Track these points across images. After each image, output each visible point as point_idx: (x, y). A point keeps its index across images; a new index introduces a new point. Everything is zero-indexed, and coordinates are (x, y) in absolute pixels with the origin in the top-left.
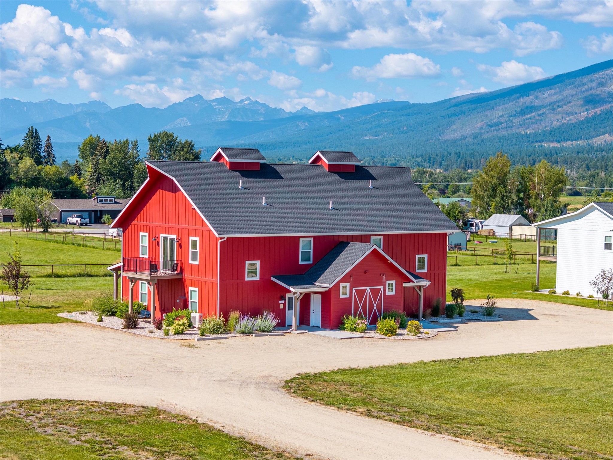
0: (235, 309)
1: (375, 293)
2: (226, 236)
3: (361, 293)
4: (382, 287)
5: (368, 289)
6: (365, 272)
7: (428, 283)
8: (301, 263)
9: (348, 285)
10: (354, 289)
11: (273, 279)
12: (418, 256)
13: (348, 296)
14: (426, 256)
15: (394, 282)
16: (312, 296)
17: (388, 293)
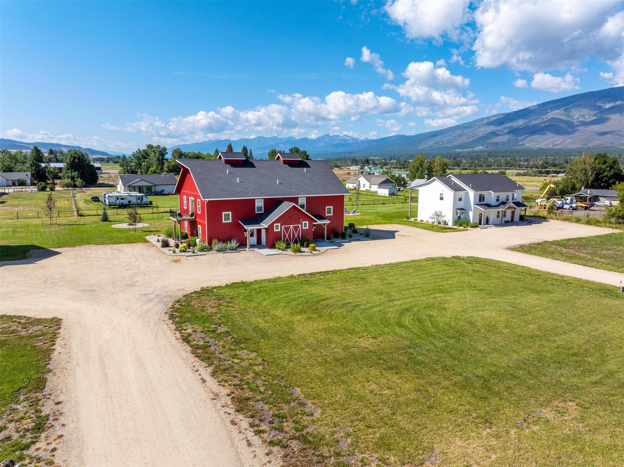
0: (215, 238)
1: (296, 228)
2: (208, 200)
3: (287, 229)
4: (300, 225)
5: (292, 226)
6: (290, 217)
7: (329, 222)
8: (256, 212)
9: (279, 224)
10: (283, 227)
11: (239, 221)
12: (327, 207)
13: (279, 230)
14: (332, 207)
15: (307, 222)
16: (262, 230)
17: (304, 228)
